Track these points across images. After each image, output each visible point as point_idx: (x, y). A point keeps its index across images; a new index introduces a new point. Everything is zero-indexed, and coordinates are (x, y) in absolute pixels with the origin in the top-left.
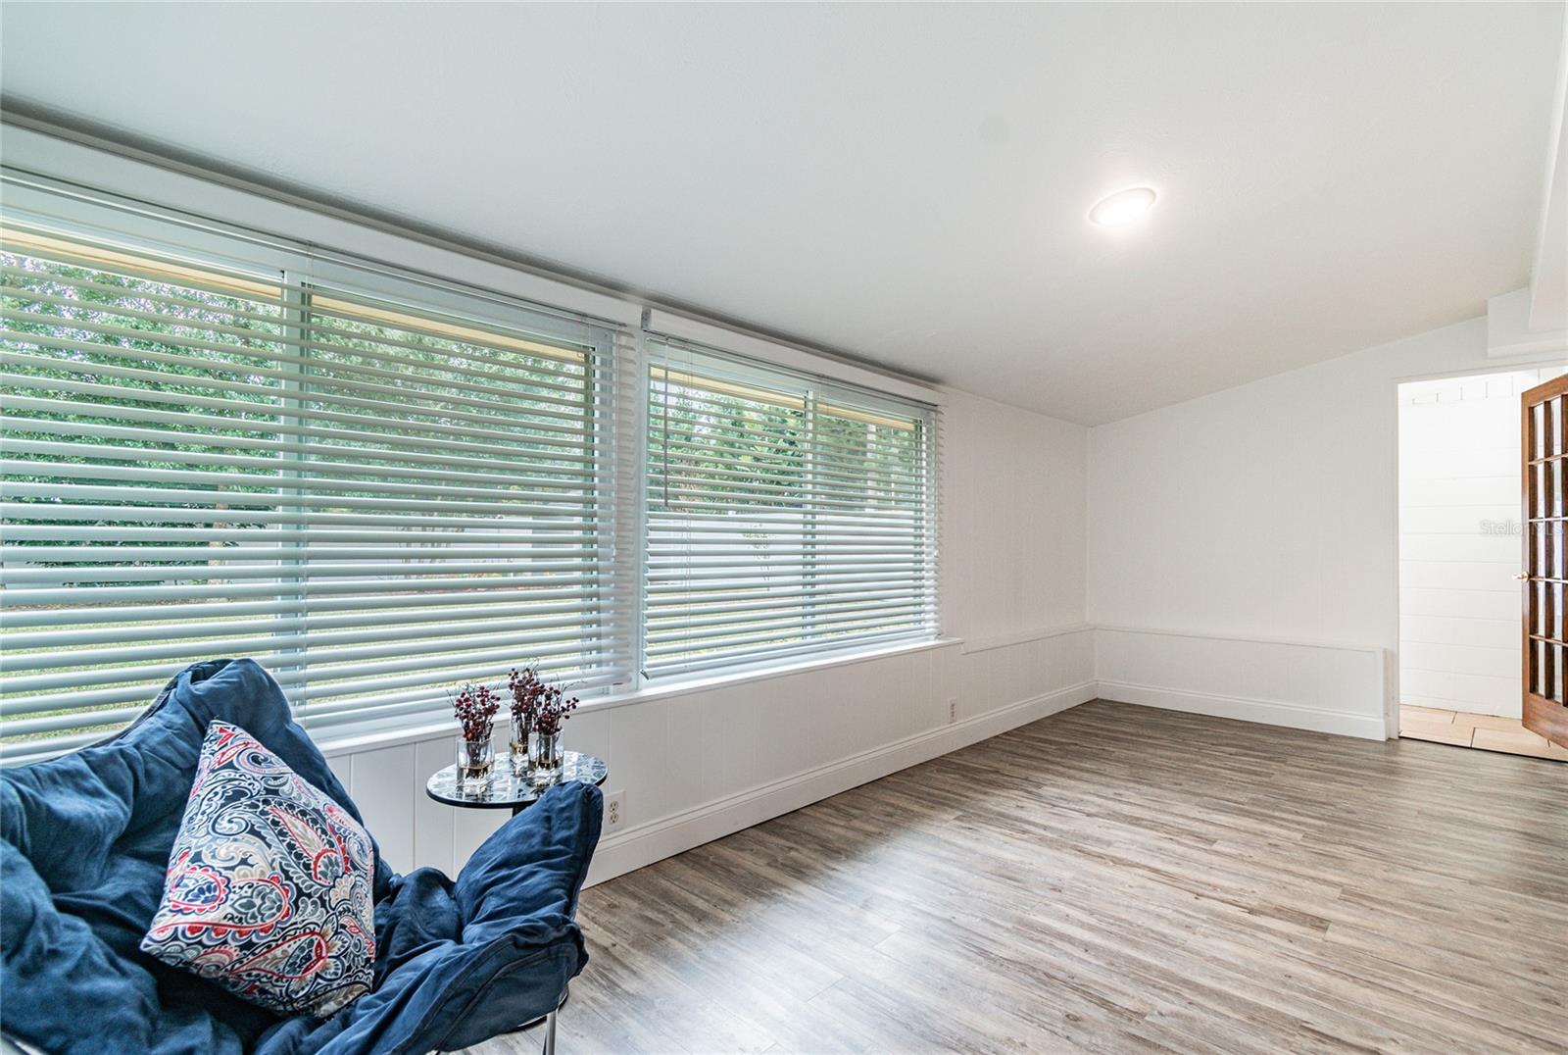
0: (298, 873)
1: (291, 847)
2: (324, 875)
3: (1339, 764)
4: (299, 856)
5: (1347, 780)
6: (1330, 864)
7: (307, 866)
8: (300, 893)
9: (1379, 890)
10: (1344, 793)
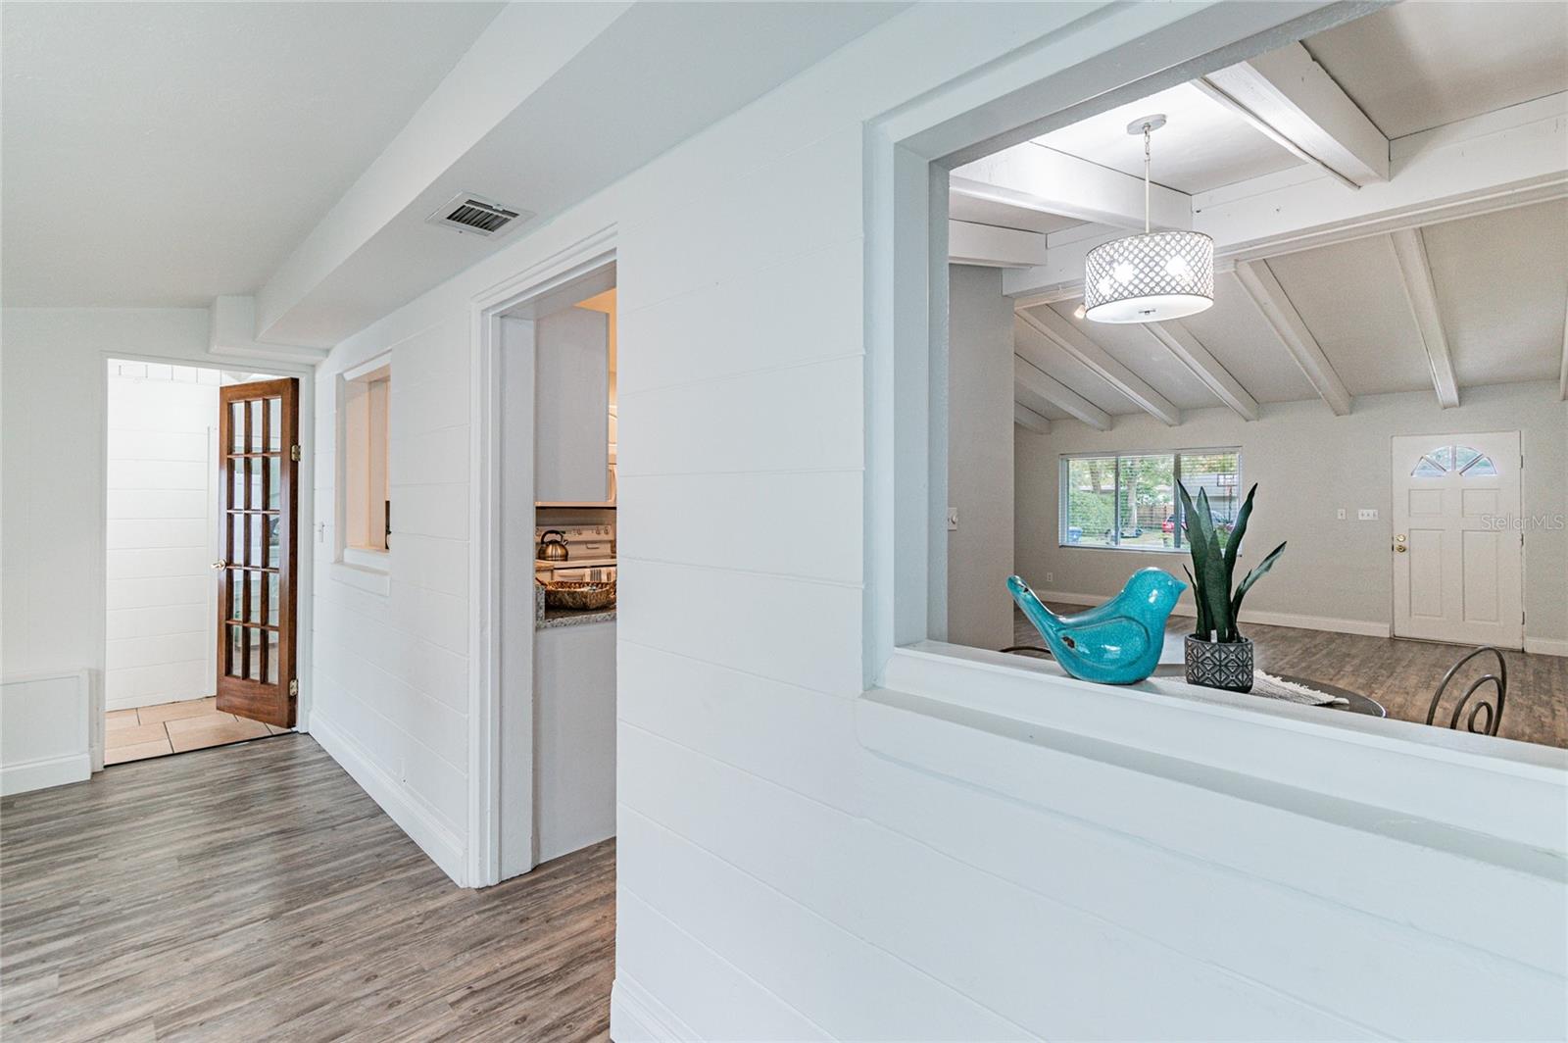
3: (50, 836)
5: (74, 855)
6: (119, 995)
9: (195, 991)
10: (81, 877)
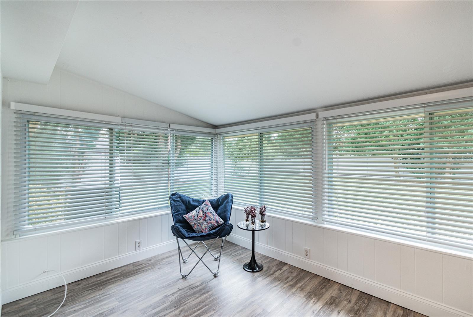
0: (196, 217)
1: (198, 214)
2: (199, 219)
4: (198, 215)
7: (198, 217)
8: (195, 219)
